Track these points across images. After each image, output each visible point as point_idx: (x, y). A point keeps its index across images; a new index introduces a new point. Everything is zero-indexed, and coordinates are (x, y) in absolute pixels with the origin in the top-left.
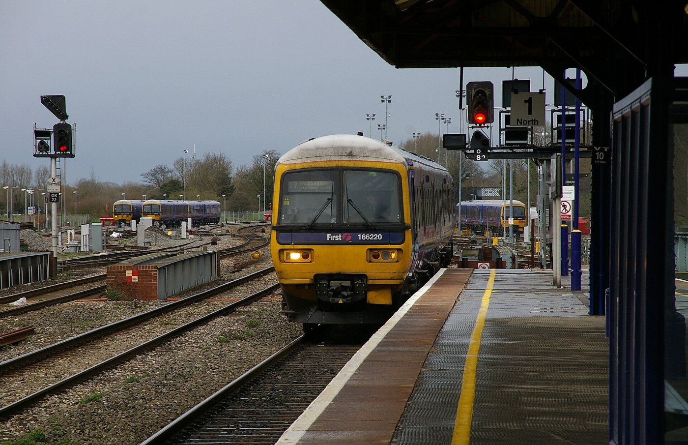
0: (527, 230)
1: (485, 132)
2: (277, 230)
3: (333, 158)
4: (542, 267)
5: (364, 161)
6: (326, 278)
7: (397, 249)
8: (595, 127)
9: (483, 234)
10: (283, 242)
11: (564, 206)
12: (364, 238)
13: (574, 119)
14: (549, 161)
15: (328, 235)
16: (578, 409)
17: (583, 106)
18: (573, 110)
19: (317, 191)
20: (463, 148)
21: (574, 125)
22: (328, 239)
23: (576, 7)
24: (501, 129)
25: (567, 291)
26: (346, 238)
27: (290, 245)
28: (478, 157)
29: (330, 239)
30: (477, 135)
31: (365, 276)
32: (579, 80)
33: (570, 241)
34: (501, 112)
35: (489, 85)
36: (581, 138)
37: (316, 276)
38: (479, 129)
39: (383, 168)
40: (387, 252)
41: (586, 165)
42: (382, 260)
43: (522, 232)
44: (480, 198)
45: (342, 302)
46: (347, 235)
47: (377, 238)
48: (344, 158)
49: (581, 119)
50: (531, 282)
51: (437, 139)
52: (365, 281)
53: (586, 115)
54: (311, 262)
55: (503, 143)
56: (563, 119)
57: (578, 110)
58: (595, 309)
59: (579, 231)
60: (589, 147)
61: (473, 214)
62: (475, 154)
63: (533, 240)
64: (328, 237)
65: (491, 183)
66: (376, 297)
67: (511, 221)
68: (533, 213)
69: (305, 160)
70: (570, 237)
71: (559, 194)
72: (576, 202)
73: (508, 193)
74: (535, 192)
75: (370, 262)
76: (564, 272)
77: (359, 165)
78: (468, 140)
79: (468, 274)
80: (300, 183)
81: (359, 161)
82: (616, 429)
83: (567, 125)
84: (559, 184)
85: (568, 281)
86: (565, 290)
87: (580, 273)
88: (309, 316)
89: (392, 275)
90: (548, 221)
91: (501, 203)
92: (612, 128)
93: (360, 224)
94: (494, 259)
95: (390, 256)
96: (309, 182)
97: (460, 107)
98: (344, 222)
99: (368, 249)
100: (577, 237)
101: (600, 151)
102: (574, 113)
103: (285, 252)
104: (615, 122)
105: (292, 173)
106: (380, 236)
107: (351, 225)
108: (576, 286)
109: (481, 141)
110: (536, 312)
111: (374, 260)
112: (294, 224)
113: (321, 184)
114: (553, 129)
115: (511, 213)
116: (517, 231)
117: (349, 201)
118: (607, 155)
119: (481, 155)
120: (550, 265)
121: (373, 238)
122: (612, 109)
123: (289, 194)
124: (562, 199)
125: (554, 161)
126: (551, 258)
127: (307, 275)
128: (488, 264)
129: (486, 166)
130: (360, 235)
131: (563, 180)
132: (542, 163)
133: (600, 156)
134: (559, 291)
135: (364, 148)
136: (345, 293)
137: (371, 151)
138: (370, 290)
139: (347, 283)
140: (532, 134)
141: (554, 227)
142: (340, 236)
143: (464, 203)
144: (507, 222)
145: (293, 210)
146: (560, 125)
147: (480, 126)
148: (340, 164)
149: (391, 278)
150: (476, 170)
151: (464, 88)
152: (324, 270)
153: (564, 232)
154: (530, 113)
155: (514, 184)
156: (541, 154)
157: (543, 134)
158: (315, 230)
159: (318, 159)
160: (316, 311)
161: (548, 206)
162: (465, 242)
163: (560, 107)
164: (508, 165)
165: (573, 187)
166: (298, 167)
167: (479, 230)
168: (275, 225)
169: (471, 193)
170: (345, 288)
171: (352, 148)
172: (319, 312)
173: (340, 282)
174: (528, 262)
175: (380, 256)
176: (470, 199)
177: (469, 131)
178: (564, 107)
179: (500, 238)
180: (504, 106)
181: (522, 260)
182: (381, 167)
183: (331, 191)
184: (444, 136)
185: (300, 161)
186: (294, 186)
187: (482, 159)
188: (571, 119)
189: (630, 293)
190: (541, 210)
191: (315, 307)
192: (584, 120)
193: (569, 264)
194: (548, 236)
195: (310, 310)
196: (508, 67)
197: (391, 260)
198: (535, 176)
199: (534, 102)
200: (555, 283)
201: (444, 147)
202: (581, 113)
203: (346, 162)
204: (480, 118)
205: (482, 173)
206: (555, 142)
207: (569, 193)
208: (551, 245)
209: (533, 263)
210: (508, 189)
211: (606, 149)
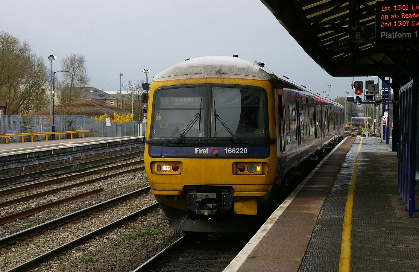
0: (373, 126)
1: (360, 96)
2: (149, 143)
3: (202, 76)
4: (377, 137)
5: (232, 78)
6: (195, 190)
7: (262, 163)
8: (394, 95)
9: (359, 127)
10: (154, 155)
11: (384, 118)
12: (230, 152)
13: (388, 92)
14: (380, 105)
15: (196, 149)
16: (388, 179)
17: (391, 88)
18: (387, 90)
19: (186, 107)
20: (353, 101)
21: (388, 94)
22: (196, 153)
23: (389, 58)
24: (365, 95)
25: (385, 144)
26: (213, 151)
27: (161, 158)
28: (358, 104)
29: (198, 152)
30: (358, 97)
31: (231, 188)
32: (389, 80)
33: (386, 129)
34: (365, 90)
35: (362, 82)
36: (390, 98)
37: (185, 187)
38: (358, 95)
39: (249, 85)
40: (252, 165)
41: (391, 106)
42: (248, 173)
43: (371, 126)
44: (358, 116)
45: (207, 214)
46: (214, 149)
47: (243, 152)
48: (213, 76)
49: (390, 92)
50: (374, 142)
51: (345, 98)
52: (232, 192)
53: (392, 91)
54: (180, 174)
55: (366, 99)
56: (384, 92)
57: (389, 90)
58: (394, 150)
59: (389, 126)
60: (392, 101)
61: (356, 121)
62: (357, 103)
63: (374, 129)
64: (196, 151)
65: (362, 112)
66: (242, 207)
67: (368, 123)
68: (375, 121)
69: (176, 78)
70: (386, 128)
71: (383, 115)
72: (388, 118)
73: (367, 115)
74: (375, 115)
75: (237, 174)
76: (384, 139)
77: (227, 82)
78: (355, 98)
79: (354, 139)
80: (172, 99)
81: (227, 78)
82: (400, 185)
83: (385, 94)
84: (383, 112)
85: (385, 141)
86: (384, 144)
87: (389, 139)
88: (181, 224)
89: (257, 187)
90: (379, 123)
91: (365, 118)
92: (400, 95)
93: (226, 139)
94: (362, 134)
95: (256, 169)
96: (179, 98)
97: (353, 89)
98: (212, 136)
99: (234, 163)
100: (388, 128)
101: (396, 102)
102: (388, 90)
103: (156, 165)
104: (401, 93)
105: (163, 89)
106: (245, 150)
107: (218, 140)
108: (388, 143)
109: (359, 99)
110: (375, 151)
111: (240, 173)
112: (164, 138)
113: (190, 100)
114: (381, 95)
115: (368, 121)
116: (370, 126)
117: (216, 116)
118: (398, 103)
119: (359, 103)
120: (380, 136)
121: (239, 152)
122: (400, 89)
123: (160, 109)
124: (384, 117)
125: (381, 105)
126: (380, 134)
127: (176, 187)
128: (360, 136)
129: (360, 107)
130: (226, 149)
131: (384, 110)
132: (378, 105)
133: (396, 103)
134: (382, 144)
135: (233, 67)
136: (210, 205)
137: (239, 69)
138: (237, 201)
139: (213, 196)
140: (375, 96)
141: (381, 125)
142: (207, 150)
143: (353, 118)
144: (366, 123)
145: (164, 125)
146: (383, 94)
147: (358, 94)
148: (209, 81)
149: (257, 190)
150: (357, 108)
151: (354, 83)
152: (193, 182)
153: (384, 126)
154: (374, 90)
155: (369, 112)
156: (378, 103)
157: (378, 97)
158: (184, 144)
159: (188, 77)
160: (187, 219)
161: (379, 118)
162: (354, 129)
163: (383, 89)
164: (367, 106)
165: (387, 113)
166: (169, 84)
167: (358, 126)
168: (148, 139)
169: (355, 115)
170: (210, 200)
171: (221, 67)
172: (190, 221)
173: (205, 194)
174: (373, 136)
175: (246, 169)
176: (355, 116)
177: (355, 96)
178: (384, 89)
179: (364, 128)
180: (366, 88)
181: (371, 135)
182: (248, 85)
183: (200, 107)
184: (347, 97)
185: (171, 79)
186: (165, 102)
187: (359, 104)
188: (387, 92)
189: (405, 144)
190: (377, 120)
191: (187, 216)
192: (391, 93)
193: (386, 136)
194: (379, 128)
195: (181, 218)
196: (367, 76)
197: (256, 173)
198: (375, 109)
199: (376, 87)
200: (381, 142)
201: (347, 101)
202: (390, 90)
203: (214, 79)
204: (359, 92)
205: (358, 109)
206: (382, 99)
207: (386, 114)
208: (380, 130)
209: (374, 136)
210: (367, 113)
211: (398, 101)
